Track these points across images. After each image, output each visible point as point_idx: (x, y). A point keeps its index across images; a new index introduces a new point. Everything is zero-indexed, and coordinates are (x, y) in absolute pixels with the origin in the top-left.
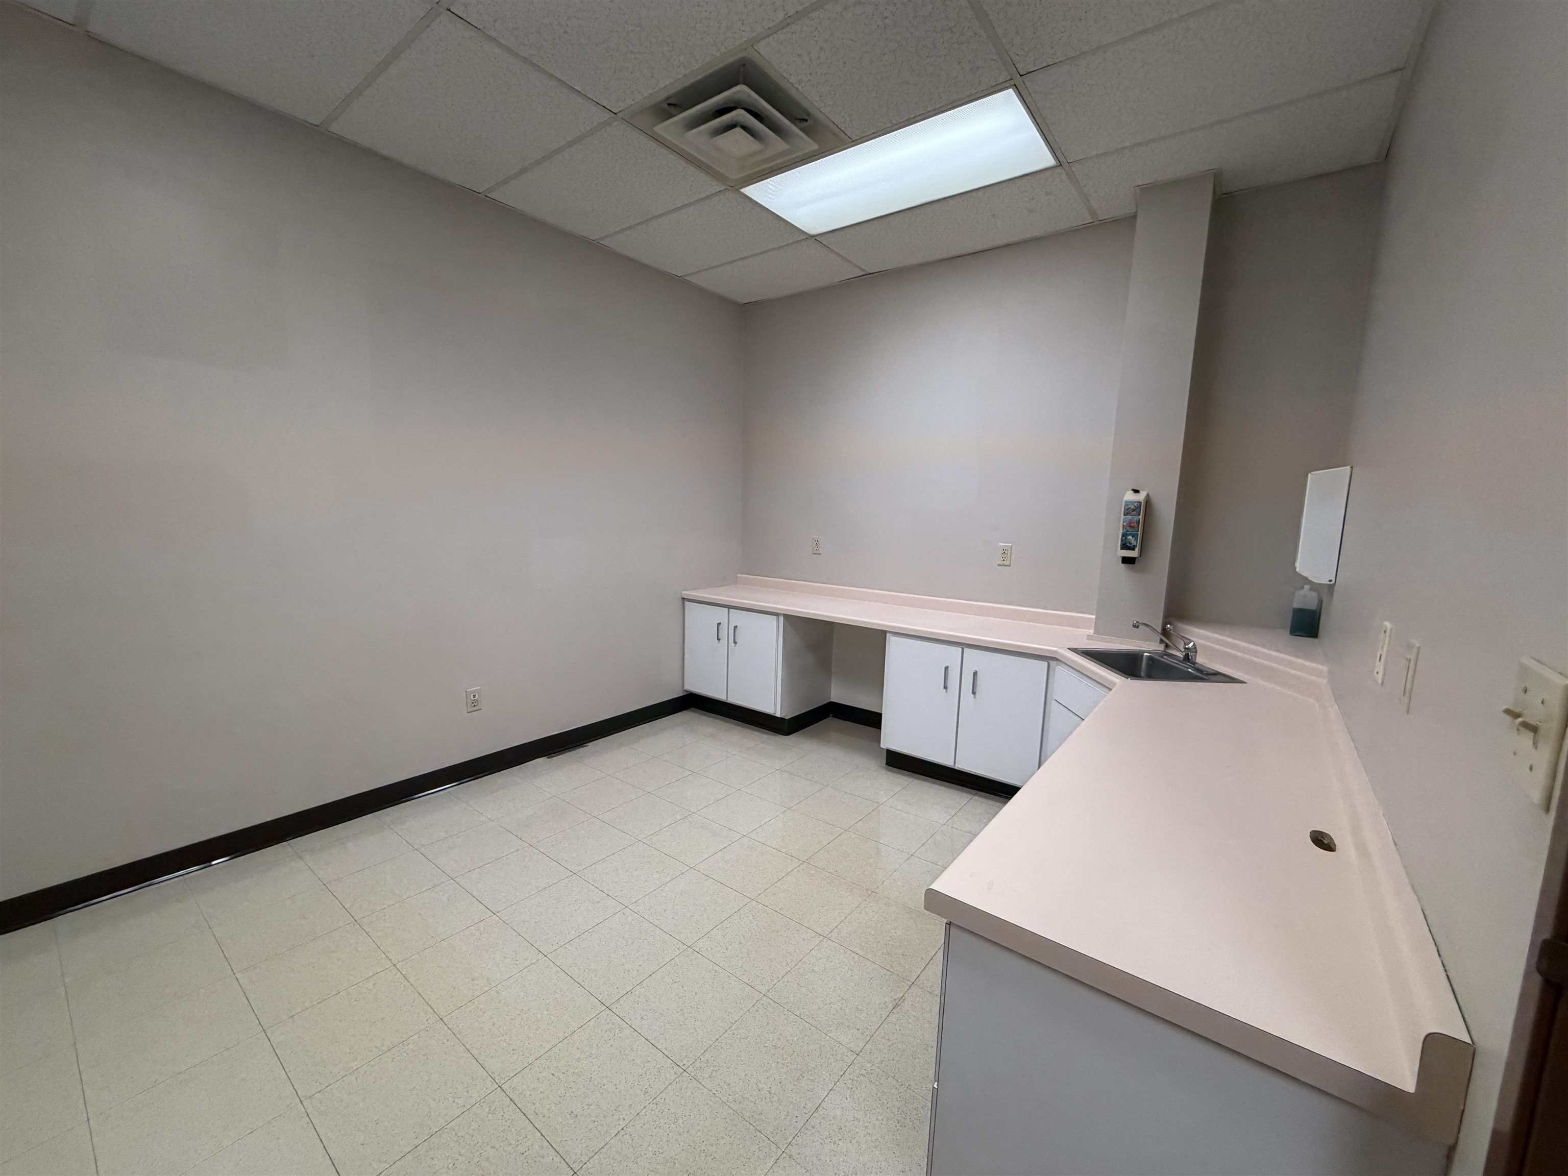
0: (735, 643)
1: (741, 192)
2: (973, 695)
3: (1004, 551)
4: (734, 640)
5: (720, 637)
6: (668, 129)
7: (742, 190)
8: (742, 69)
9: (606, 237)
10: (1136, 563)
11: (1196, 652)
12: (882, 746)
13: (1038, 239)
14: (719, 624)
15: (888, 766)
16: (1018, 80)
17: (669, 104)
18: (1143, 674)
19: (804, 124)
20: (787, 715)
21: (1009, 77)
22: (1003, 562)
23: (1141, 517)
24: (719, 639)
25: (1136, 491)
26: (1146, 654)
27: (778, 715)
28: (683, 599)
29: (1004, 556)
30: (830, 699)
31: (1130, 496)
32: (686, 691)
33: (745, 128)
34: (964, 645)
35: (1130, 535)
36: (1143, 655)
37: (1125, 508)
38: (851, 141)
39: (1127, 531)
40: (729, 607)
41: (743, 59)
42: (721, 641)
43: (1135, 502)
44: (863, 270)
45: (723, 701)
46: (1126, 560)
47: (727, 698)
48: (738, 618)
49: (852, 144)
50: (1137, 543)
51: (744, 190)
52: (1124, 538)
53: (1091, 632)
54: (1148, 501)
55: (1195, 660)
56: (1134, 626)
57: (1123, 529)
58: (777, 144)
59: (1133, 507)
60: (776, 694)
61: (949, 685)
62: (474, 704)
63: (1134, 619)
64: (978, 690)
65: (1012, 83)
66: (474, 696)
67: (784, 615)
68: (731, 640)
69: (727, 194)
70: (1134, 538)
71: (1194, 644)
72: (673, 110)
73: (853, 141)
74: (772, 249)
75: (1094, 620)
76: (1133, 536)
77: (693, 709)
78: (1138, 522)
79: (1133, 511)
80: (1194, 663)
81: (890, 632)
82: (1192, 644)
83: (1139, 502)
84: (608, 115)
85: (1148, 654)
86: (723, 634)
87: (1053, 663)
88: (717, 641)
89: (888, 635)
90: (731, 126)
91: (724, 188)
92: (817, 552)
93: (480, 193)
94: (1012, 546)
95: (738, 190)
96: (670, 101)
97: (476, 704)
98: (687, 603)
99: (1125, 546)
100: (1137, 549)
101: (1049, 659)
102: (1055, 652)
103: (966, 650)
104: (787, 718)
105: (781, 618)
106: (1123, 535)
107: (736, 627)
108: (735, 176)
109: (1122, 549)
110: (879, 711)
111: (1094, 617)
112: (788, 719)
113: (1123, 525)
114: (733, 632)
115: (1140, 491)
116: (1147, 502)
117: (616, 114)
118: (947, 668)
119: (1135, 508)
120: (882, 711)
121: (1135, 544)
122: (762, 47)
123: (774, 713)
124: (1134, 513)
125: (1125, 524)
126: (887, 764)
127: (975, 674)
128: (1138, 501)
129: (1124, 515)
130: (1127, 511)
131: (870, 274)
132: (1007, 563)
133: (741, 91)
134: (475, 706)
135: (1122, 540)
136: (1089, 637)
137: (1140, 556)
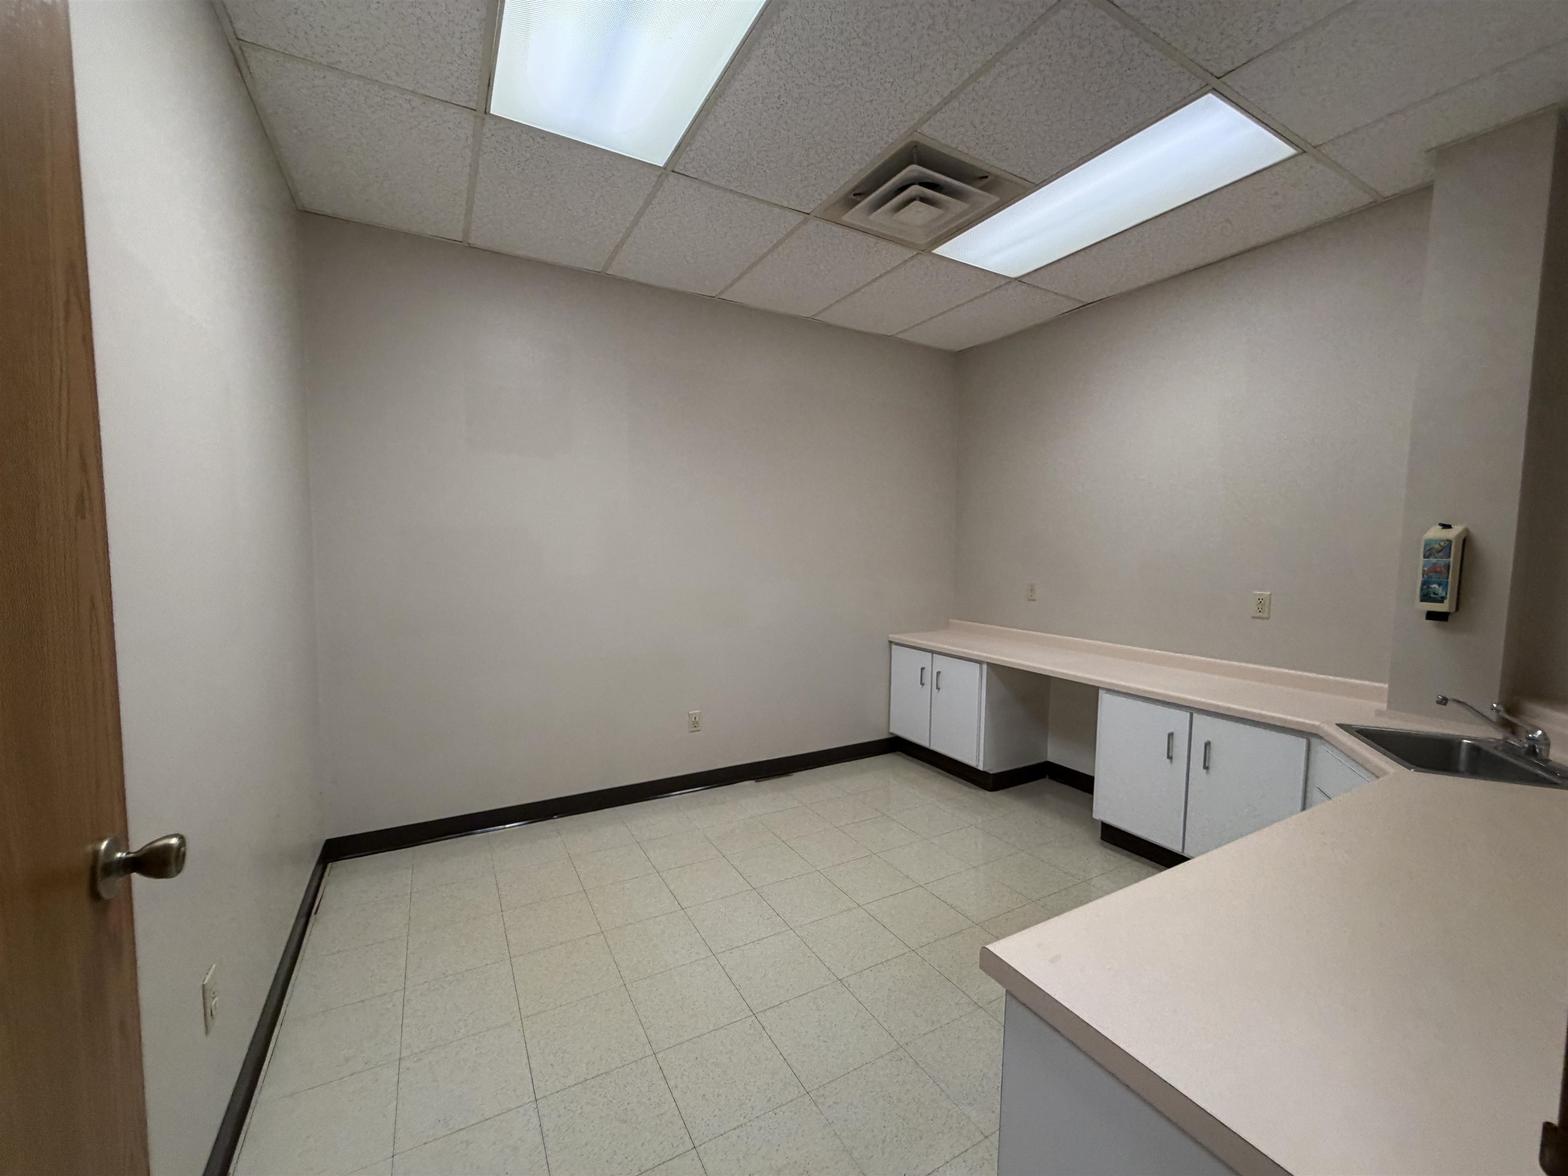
0: (938, 688)
1: (933, 253)
2: (1205, 771)
3: (1261, 600)
4: (937, 685)
5: (923, 682)
6: (854, 216)
7: (933, 252)
8: (914, 151)
9: (819, 313)
10: (1449, 620)
11: (1548, 745)
12: (1096, 816)
13: (1290, 237)
14: (923, 669)
15: (1102, 841)
16: (1216, 83)
17: (855, 195)
18: (1462, 768)
19: (984, 181)
20: (992, 769)
21: (1204, 84)
22: (1260, 614)
23: (1451, 559)
24: (922, 684)
25: (1446, 526)
26: (1465, 741)
27: (981, 768)
28: (891, 642)
29: (1260, 606)
30: (1046, 757)
31: (1435, 533)
32: (892, 734)
33: (924, 200)
34: (1193, 710)
35: (1434, 583)
36: (1460, 743)
37: (1425, 549)
38: (1034, 185)
39: (1431, 577)
40: (933, 652)
41: (912, 142)
42: (924, 686)
43: (1442, 541)
44: (1080, 301)
45: (925, 746)
46: (1431, 615)
47: (930, 745)
48: (941, 663)
49: (1037, 187)
50: (1446, 594)
51: (935, 251)
52: (1425, 587)
53: (1384, 706)
54: (1466, 541)
55: (1548, 755)
56: (1439, 702)
57: (1423, 575)
58: (956, 206)
59: (1437, 546)
60: (979, 745)
61: (1175, 753)
62: (695, 725)
63: (1439, 693)
64: (1212, 764)
65: (1210, 88)
66: (695, 718)
67: (989, 664)
68: (934, 687)
69: (919, 257)
70: (1441, 587)
71: (1544, 734)
72: (858, 198)
73: (1037, 185)
74: (977, 298)
75: (1386, 693)
76: (1440, 585)
77: (898, 752)
78: (1448, 567)
79: (1439, 551)
80: (1547, 761)
81: (1103, 689)
82: (1540, 732)
83: (1448, 540)
84: (802, 216)
85: (1472, 742)
86: (927, 680)
87: (1314, 741)
88: (921, 686)
89: (1101, 692)
90: (912, 200)
91: (915, 253)
92: (1032, 598)
93: (714, 297)
94: (1270, 595)
95: (930, 252)
96: (856, 192)
97: (696, 725)
98: (894, 647)
99: (1426, 597)
100: (1446, 602)
101: (1309, 735)
102: (1317, 727)
103: (1195, 715)
104: (991, 772)
105: (985, 667)
106: (1424, 583)
107: (938, 673)
108: (922, 241)
109: (1422, 600)
110: (1091, 774)
111: (1386, 686)
112: (994, 775)
113: (1424, 571)
114: (936, 678)
115: (1452, 526)
116: (1464, 541)
117: (808, 214)
118: (1171, 735)
119: (1441, 548)
120: (1094, 774)
121: (1444, 595)
122: (926, 129)
123: (976, 766)
124: (1440, 554)
125: (1426, 569)
126: (1102, 838)
127: (1208, 745)
128: (1445, 538)
129: (1425, 557)
130: (1428, 552)
131: (1089, 304)
132: (1265, 615)
133: (914, 170)
134: (695, 726)
135: (1422, 589)
136: (1379, 713)
137: (1457, 609)
